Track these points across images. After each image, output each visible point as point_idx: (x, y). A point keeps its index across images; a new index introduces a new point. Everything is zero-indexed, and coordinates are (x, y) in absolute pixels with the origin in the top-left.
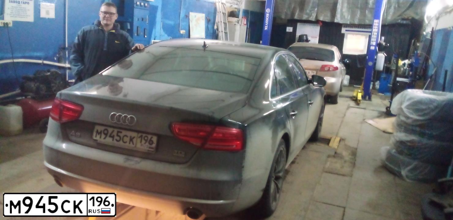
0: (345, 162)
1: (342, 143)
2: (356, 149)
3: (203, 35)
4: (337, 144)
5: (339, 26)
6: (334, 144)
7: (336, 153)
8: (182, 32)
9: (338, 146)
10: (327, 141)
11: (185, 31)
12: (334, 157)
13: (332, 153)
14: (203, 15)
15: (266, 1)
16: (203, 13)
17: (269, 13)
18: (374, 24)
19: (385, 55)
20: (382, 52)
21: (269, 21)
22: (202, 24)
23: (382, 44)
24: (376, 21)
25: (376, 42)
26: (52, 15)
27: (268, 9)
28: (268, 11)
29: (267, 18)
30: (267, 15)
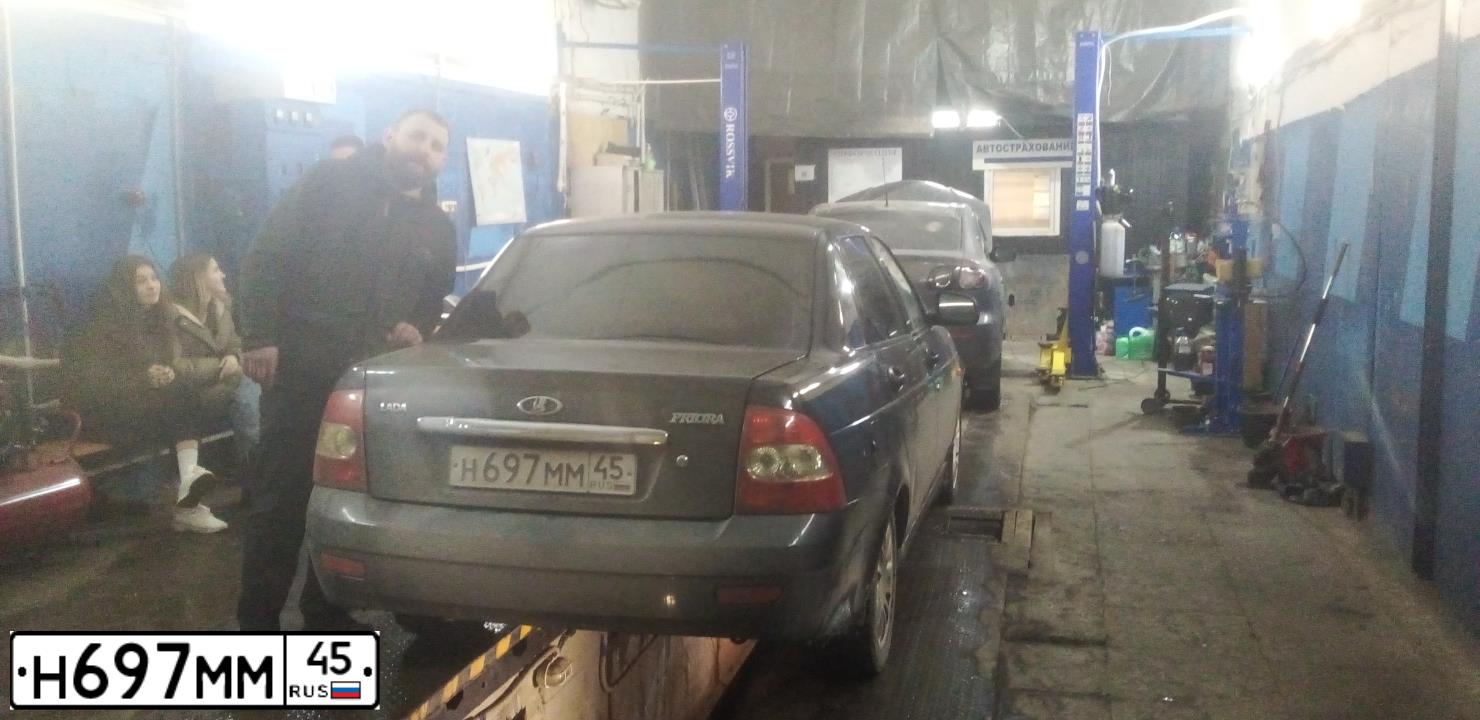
3: (520, 210)
8: (448, 205)
11: (454, 203)
14: (516, 144)
15: (719, 83)
16: (513, 138)
17: (737, 123)
18: (1079, 128)
19: (1125, 226)
20: (1116, 216)
21: (737, 147)
22: (514, 174)
23: (1111, 190)
24: (1083, 118)
25: (1092, 187)
27: (730, 109)
28: (729, 114)
29: (730, 137)
30: (730, 128)
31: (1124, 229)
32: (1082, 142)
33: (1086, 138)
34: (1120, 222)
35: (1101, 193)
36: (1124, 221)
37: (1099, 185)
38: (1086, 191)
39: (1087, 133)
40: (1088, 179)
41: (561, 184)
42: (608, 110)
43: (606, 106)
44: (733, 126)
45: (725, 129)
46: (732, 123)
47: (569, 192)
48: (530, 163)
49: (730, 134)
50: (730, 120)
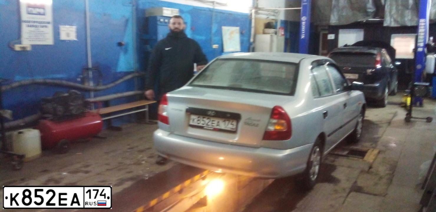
0: (381, 178)
1: (381, 156)
2: (397, 162)
3: (238, 48)
4: (374, 158)
6: (370, 157)
7: (370, 167)
8: (215, 46)
9: (375, 160)
10: (362, 154)
11: (217, 45)
12: (368, 172)
13: (366, 169)
14: (237, 29)
15: (301, 9)
16: (237, 26)
17: (306, 21)
18: (420, 24)
21: (306, 29)
22: (237, 37)
23: (430, 45)
24: (422, 20)
25: (424, 43)
26: (73, 37)
27: (304, 17)
29: (304, 26)
30: (304, 23)
32: (421, 29)
33: (422, 27)
34: (433, 55)
35: (428, 46)
37: (427, 43)
38: (422, 45)
40: (423, 41)
41: (252, 40)
42: (268, 17)
45: (302, 23)
47: (254, 42)
48: (242, 34)
50: (304, 20)
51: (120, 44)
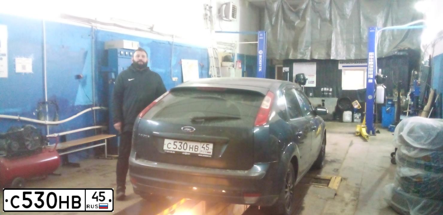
0: (347, 204)
1: (344, 183)
2: (359, 189)
5: (335, 62)
6: (335, 184)
7: (336, 194)
9: (339, 187)
11: (177, 78)
12: (334, 199)
13: (332, 195)
14: (196, 62)
15: (257, 43)
16: (196, 59)
17: (262, 55)
18: (369, 57)
19: (384, 88)
20: (381, 84)
21: (262, 63)
22: (196, 70)
23: (380, 77)
24: (371, 54)
25: (374, 75)
26: (29, 69)
27: (261, 51)
28: (260, 52)
29: (260, 59)
30: (260, 57)
31: (384, 89)
32: (370, 61)
33: (372, 60)
34: (383, 86)
35: (377, 77)
36: (384, 86)
37: (376, 75)
38: (372, 76)
39: (373, 59)
40: (372, 73)
41: (210, 73)
42: (226, 51)
43: (225, 50)
44: (261, 56)
45: (259, 56)
46: (260, 55)
48: (202, 67)
49: (260, 58)
50: (261, 54)
51: (78, 77)
